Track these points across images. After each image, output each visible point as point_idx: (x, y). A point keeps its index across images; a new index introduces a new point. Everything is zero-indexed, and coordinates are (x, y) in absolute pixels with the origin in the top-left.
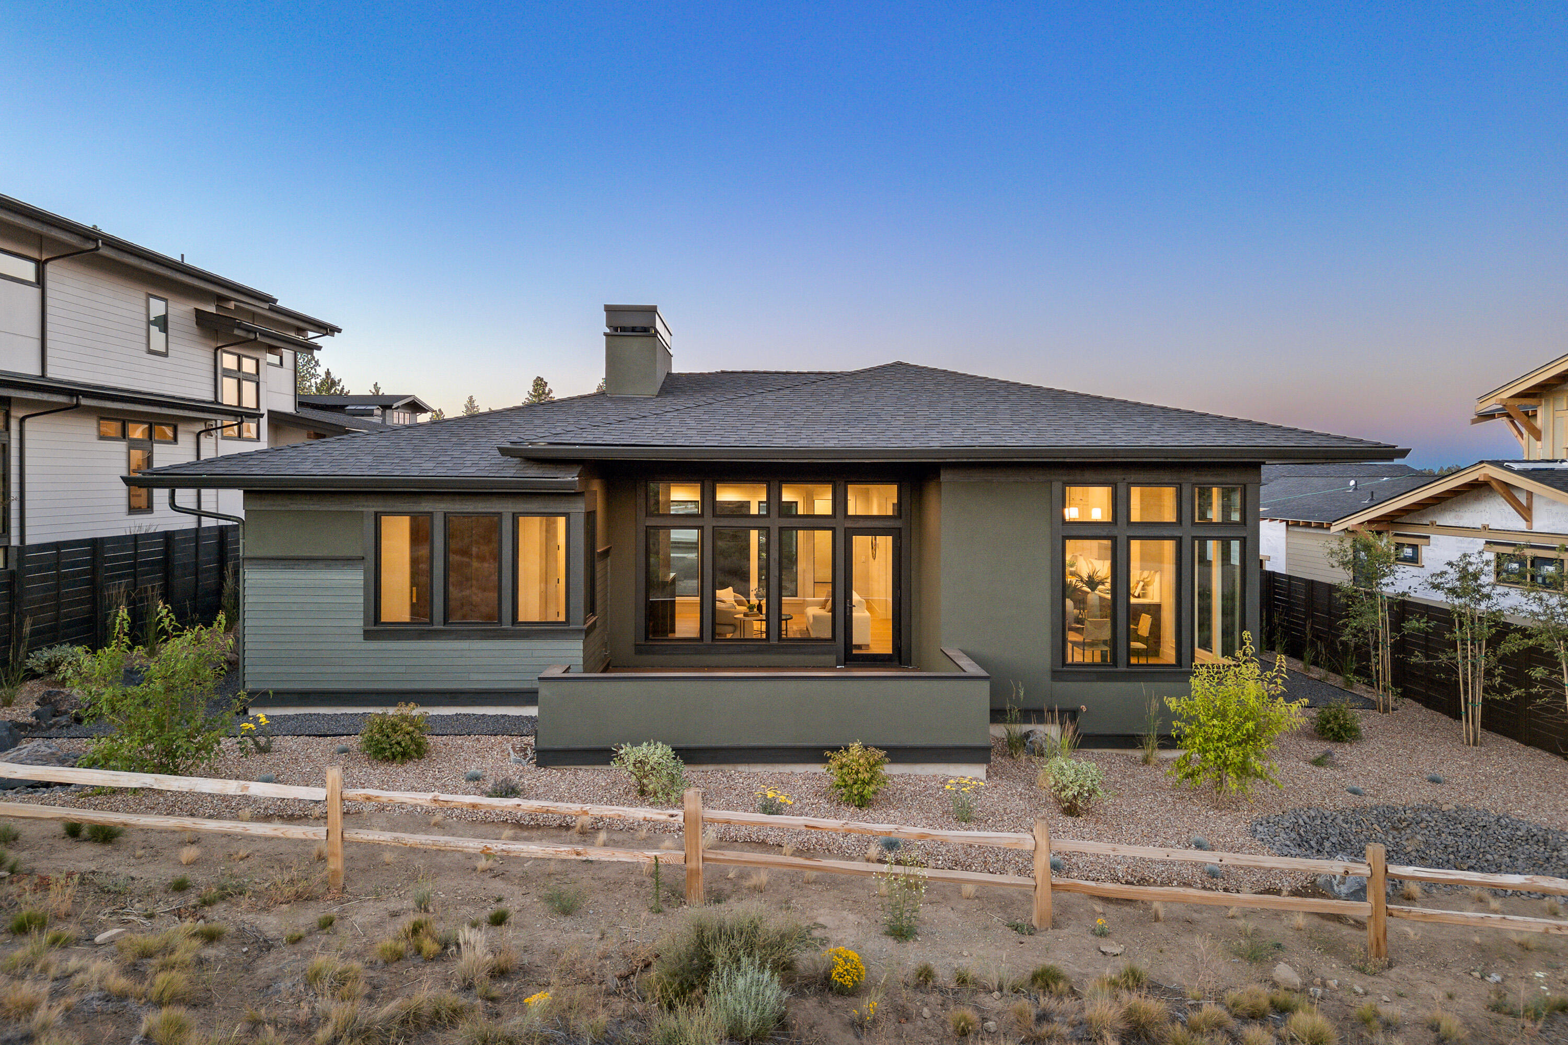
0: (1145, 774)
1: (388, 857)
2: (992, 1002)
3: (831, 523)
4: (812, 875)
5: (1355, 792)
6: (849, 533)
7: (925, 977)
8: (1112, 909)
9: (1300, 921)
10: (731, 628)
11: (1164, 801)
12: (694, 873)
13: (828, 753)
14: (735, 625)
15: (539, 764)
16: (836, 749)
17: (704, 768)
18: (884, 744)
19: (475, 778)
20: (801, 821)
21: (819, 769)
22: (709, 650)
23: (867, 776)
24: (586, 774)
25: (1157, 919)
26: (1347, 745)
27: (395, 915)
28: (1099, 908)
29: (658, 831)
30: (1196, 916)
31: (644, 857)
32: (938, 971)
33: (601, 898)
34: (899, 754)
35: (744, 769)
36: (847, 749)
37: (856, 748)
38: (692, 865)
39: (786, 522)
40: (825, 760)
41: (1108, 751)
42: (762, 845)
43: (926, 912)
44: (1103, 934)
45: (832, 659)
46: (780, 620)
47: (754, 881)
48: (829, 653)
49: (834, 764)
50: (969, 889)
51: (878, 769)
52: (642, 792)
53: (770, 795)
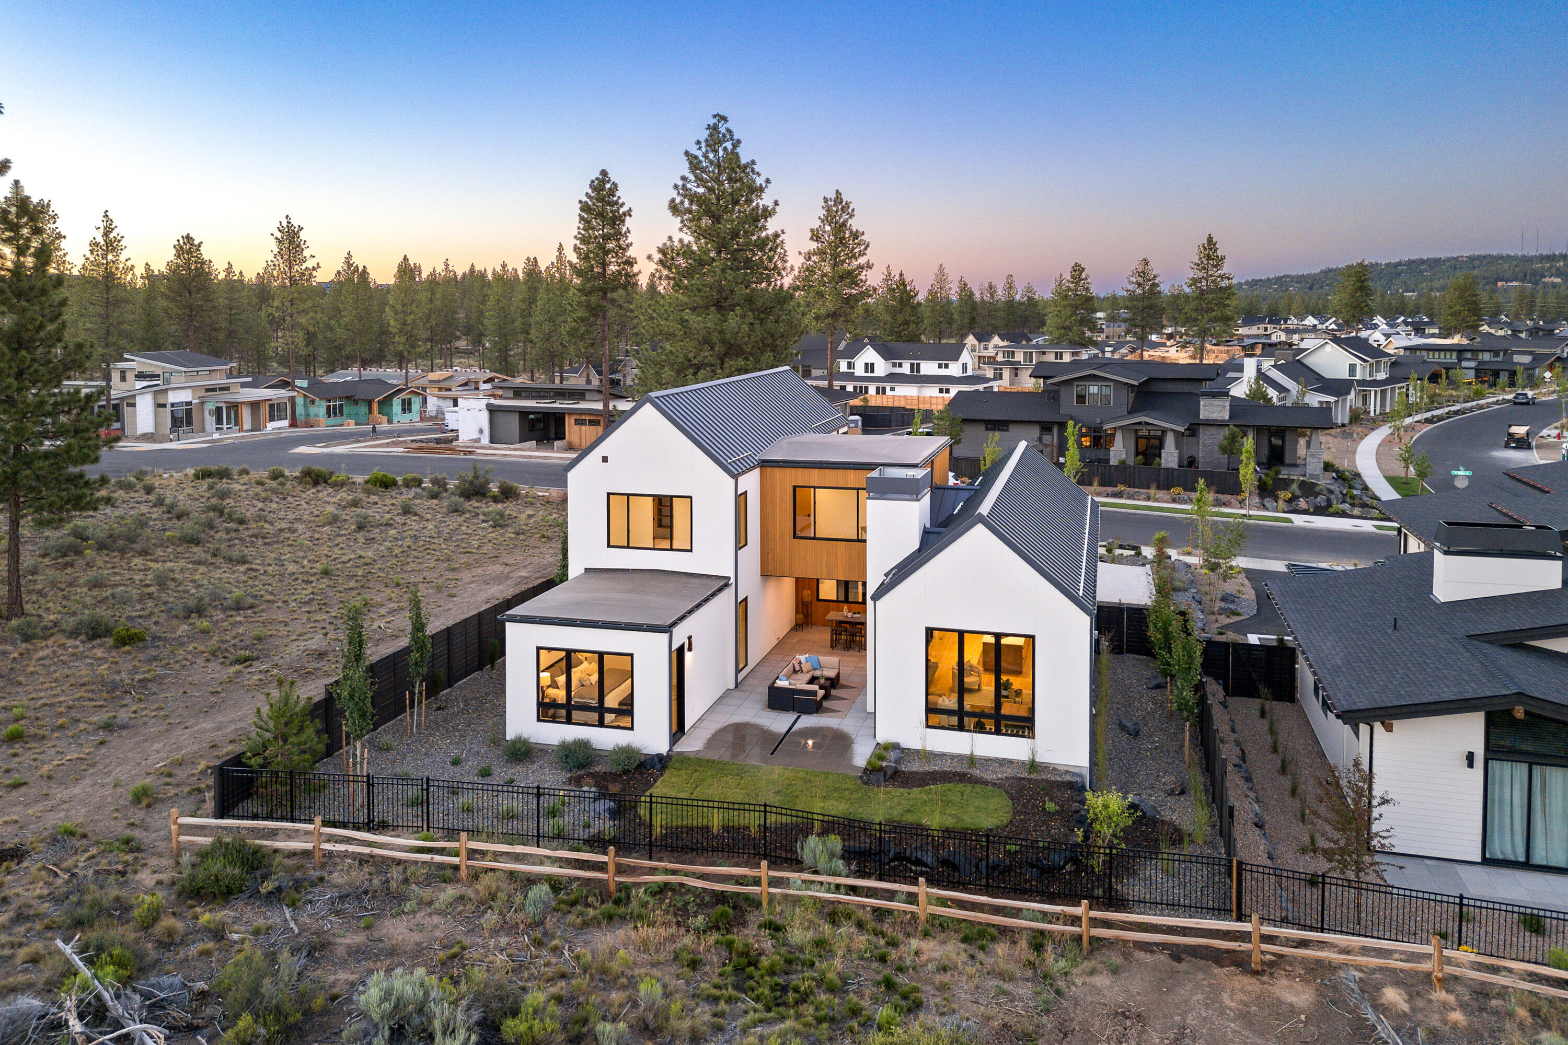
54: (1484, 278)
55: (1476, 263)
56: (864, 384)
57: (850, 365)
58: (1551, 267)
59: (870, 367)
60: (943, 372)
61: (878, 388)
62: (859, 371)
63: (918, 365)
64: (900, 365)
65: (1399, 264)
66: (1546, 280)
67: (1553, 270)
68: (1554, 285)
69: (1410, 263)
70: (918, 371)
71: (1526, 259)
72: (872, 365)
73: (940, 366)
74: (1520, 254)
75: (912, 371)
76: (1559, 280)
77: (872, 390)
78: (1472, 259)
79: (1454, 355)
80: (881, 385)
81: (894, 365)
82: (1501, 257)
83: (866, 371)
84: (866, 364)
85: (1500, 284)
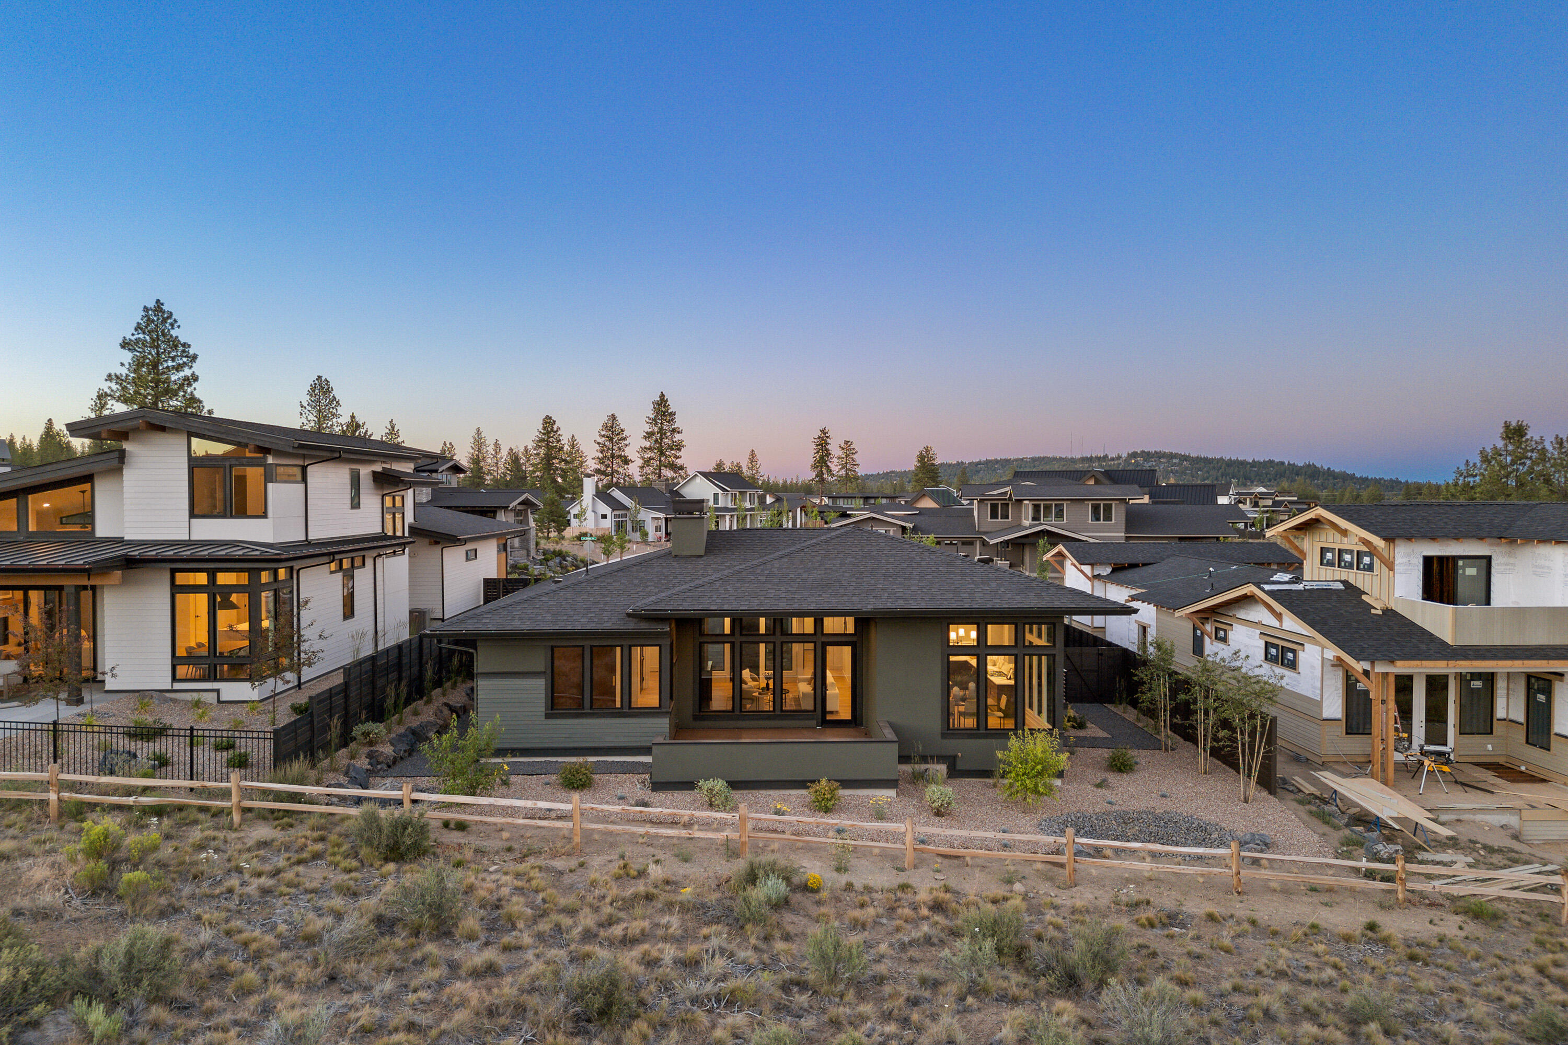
0: (990, 793)
1: (596, 837)
2: (875, 895)
3: (814, 639)
4: (800, 844)
5: (1110, 803)
6: (824, 645)
7: (849, 887)
8: (946, 861)
9: (1039, 866)
10: (750, 701)
11: (996, 809)
12: (744, 843)
13: (809, 784)
14: (753, 699)
15: (653, 790)
16: (813, 782)
17: (741, 792)
18: (840, 778)
19: (622, 798)
20: (794, 818)
21: (804, 792)
22: (738, 718)
23: (829, 796)
24: (678, 796)
25: (967, 865)
26: (1125, 775)
27: (610, 861)
28: (939, 860)
29: (722, 825)
30: (988, 864)
31: (721, 836)
32: (855, 884)
33: (700, 855)
34: (847, 784)
35: (764, 792)
36: (819, 782)
37: (824, 782)
38: (743, 839)
39: (784, 639)
40: (808, 788)
41: (974, 780)
42: (775, 831)
43: (854, 862)
44: (938, 871)
45: (814, 723)
46: (782, 694)
47: (772, 847)
48: (813, 719)
49: (812, 790)
50: (876, 851)
51: (836, 792)
52: (711, 805)
53: (779, 806)
55: (1037, 463)
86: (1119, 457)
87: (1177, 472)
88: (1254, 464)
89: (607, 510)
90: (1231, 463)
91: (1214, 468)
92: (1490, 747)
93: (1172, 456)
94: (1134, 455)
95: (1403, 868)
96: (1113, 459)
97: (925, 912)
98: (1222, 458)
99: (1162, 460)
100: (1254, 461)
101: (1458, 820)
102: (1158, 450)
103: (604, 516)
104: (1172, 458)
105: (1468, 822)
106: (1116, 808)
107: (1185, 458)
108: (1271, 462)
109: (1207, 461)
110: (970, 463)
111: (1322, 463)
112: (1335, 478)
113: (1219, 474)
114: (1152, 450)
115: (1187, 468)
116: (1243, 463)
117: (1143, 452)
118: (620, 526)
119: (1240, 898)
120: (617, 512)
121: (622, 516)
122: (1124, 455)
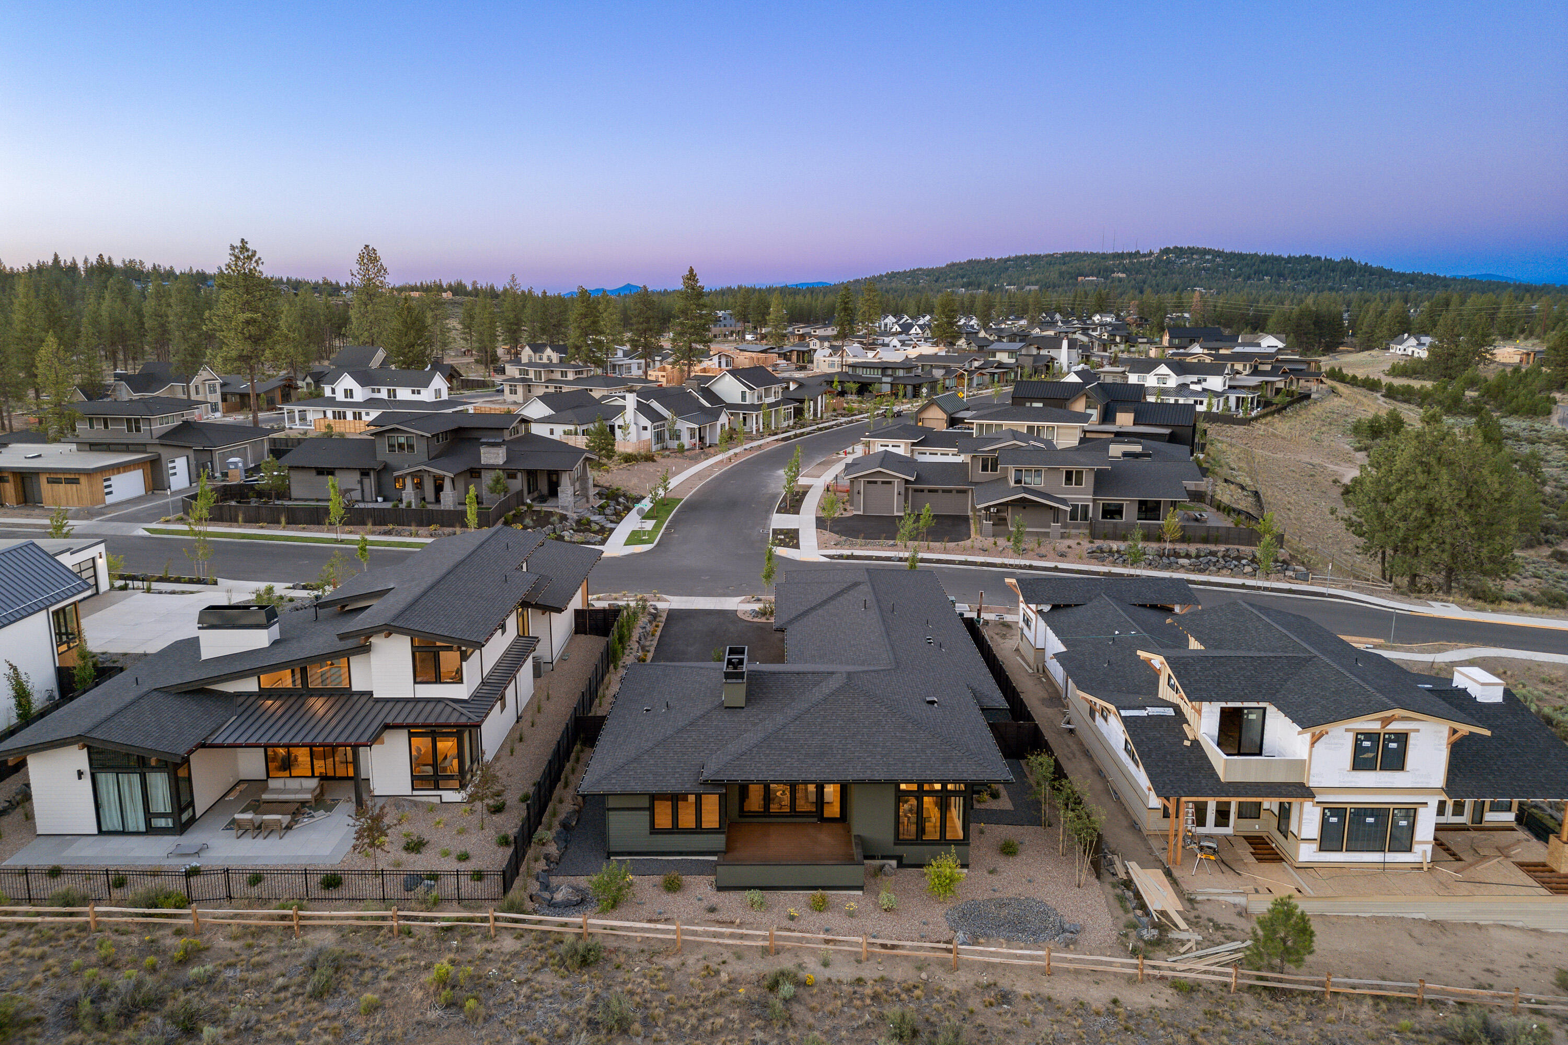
2: (843, 988)
5: (994, 890)
7: (829, 981)
11: (923, 899)
15: (717, 890)
17: (770, 892)
19: (700, 899)
21: (808, 892)
22: (767, 818)
23: (821, 904)
24: (732, 895)
27: (699, 960)
32: (833, 978)
33: (747, 953)
34: (833, 888)
35: (783, 892)
41: (914, 869)
43: (834, 957)
44: (880, 963)
45: (815, 820)
48: (815, 817)
51: (826, 900)
52: (752, 907)
53: (791, 912)
54: (1069, 273)
55: (1067, 259)
56: (342, 410)
57: (333, 391)
58: (1119, 264)
59: (349, 393)
60: (416, 397)
61: (354, 413)
62: (340, 397)
63: (394, 390)
64: (379, 391)
65: (1008, 260)
66: (1115, 275)
67: (1121, 267)
68: (1120, 280)
69: (1017, 258)
70: (395, 396)
71: (1104, 257)
72: (351, 391)
73: (413, 392)
74: (1101, 252)
75: (389, 397)
76: (1124, 275)
77: (350, 416)
78: (1064, 255)
79: (880, 371)
80: (357, 410)
81: (373, 390)
82: (1086, 254)
83: (346, 397)
84: (346, 391)
85: (1080, 278)
86: (1151, 254)
87: (1209, 269)
88: (1290, 259)
89: (648, 423)
90: (1265, 259)
91: (1247, 264)
92: (1257, 827)
93: (1206, 252)
94: (1166, 251)
95: (1142, 963)
96: (1144, 256)
97: (868, 1001)
98: (1256, 254)
99: (1195, 256)
100: (1289, 257)
101: (1208, 900)
102: (1191, 246)
103: (645, 428)
104: (1205, 254)
105: (1214, 901)
106: (997, 895)
107: (1219, 254)
108: (1307, 257)
109: (1241, 257)
110: (999, 260)
111: (1360, 259)
112: (1371, 274)
113: (1252, 272)
114: (1185, 246)
115: (1219, 265)
116: (1277, 260)
117: (1176, 248)
118: (659, 437)
119: (1049, 978)
120: (655, 424)
121: (661, 426)
122: (1156, 251)
